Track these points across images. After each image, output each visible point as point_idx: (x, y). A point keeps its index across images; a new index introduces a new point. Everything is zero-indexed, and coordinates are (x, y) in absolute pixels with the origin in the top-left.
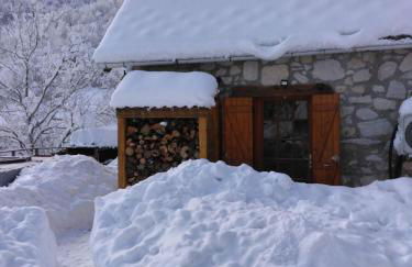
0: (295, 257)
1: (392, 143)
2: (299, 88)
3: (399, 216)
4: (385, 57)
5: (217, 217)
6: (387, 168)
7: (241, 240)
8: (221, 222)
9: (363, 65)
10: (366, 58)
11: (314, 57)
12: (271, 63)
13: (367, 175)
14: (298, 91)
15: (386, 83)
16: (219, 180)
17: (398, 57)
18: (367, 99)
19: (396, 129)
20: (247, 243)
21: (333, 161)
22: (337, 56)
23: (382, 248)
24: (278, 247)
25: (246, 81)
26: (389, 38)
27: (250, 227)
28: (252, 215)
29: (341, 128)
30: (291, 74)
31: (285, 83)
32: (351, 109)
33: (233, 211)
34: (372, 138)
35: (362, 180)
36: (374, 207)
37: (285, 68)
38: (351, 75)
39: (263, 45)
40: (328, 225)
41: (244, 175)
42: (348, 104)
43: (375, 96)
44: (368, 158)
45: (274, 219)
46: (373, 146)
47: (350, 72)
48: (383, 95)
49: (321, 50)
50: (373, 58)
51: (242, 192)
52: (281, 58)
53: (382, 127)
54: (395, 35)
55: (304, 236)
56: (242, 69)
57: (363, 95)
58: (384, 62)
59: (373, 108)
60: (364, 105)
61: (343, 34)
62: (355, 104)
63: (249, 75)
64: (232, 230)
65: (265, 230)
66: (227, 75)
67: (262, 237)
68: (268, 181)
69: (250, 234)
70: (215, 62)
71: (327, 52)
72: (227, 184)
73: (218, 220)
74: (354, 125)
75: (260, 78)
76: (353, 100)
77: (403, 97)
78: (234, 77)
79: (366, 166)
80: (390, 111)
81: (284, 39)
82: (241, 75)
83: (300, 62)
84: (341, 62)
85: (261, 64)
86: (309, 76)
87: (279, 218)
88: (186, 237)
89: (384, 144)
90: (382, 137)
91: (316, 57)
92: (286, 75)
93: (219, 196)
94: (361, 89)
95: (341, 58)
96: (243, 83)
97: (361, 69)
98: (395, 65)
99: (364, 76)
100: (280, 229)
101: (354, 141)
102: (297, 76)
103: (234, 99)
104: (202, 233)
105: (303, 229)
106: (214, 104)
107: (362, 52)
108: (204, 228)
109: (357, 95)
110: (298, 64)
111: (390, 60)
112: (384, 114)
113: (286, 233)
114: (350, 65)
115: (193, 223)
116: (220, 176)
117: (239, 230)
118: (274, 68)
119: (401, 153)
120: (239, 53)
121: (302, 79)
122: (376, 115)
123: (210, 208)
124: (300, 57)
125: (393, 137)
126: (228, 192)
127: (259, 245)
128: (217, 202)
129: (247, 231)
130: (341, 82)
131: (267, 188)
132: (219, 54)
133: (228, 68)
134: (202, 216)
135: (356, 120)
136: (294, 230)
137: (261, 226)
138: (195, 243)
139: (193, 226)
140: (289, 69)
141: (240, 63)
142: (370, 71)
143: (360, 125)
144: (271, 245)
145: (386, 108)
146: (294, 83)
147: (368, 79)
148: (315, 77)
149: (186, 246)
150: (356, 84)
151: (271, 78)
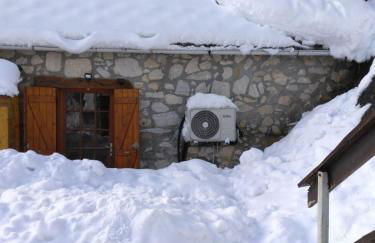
0: (129, 234)
1: (180, 132)
2: (102, 81)
3: (197, 190)
4: (175, 61)
5: (40, 206)
6: (176, 153)
7: (73, 226)
8: (46, 212)
9: (157, 66)
10: (160, 59)
11: (115, 54)
12: (75, 56)
13: (160, 159)
14: (101, 84)
15: (175, 82)
16: (32, 170)
17: (185, 61)
18: (160, 95)
19: (183, 120)
20: (79, 228)
21: (133, 148)
22: (136, 55)
23: (198, 218)
24: (111, 228)
25: (50, 72)
26: (179, 44)
27: (80, 212)
28: (81, 200)
29: (139, 119)
30: (94, 68)
31: (88, 76)
32: (148, 103)
33: (58, 199)
34: (164, 128)
35: (156, 164)
36: (178, 185)
37: (88, 62)
38: (147, 74)
39: (67, 38)
40: (152, 203)
41: (59, 164)
42: (145, 99)
43: (167, 92)
44: (161, 145)
45: (104, 203)
46: (165, 135)
47: (146, 71)
48: (173, 92)
49: (122, 49)
50: (165, 60)
51: (57, 180)
52: (86, 53)
53: (172, 119)
54: (183, 42)
55: (135, 214)
56: (45, 59)
57: (157, 91)
58: (172, 64)
59: (164, 103)
60: (159, 100)
61: (142, 36)
62: (150, 99)
63: (52, 66)
64: (62, 217)
65: (96, 214)
66: (29, 64)
67: (95, 220)
68: (83, 168)
69: (80, 219)
70: (15, 51)
71: (128, 51)
72: (41, 173)
73: (42, 210)
74: (150, 117)
75: (63, 69)
76: (149, 95)
77: (188, 94)
78: (35, 67)
79: (159, 152)
80: (178, 105)
81: (88, 34)
82: (43, 65)
83: (102, 58)
84: (139, 61)
85: (64, 55)
86: (111, 71)
87: (109, 200)
88: (8, 230)
89: (173, 133)
90: (172, 127)
91: (117, 55)
92: (89, 69)
93: (36, 185)
94: (155, 86)
95: (139, 57)
96: (46, 73)
97: (155, 68)
98: (181, 67)
99: (157, 75)
100: (112, 211)
101: (149, 130)
102: (99, 70)
103: (36, 89)
104: (25, 225)
105: (134, 208)
106: (17, 92)
107: (157, 54)
108: (27, 219)
109: (152, 91)
110: (100, 60)
111: (178, 63)
112: (173, 108)
113: (118, 214)
114: (146, 64)
115: (13, 215)
116: (32, 166)
117: (68, 217)
118: (77, 61)
119: (187, 139)
120: (42, 43)
121: (104, 74)
122: (168, 109)
123: (29, 199)
124: (102, 53)
125: (181, 127)
126: (44, 181)
127: (92, 229)
128: (36, 191)
129: (77, 217)
130: (139, 79)
131: (83, 175)
132: (21, 42)
133: (30, 57)
134: (22, 207)
135: (151, 112)
136: (126, 210)
137: (91, 210)
138: (21, 234)
139: (13, 219)
140: (92, 64)
141: (43, 53)
142: (163, 72)
143: (155, 117)
144: (104, 227)
145: (175, 102)
146: (96, 76)
147: (161, 78)
148: (116, 72)
149: (10, 239)
150: (151, 82)
151: (75, 71)
